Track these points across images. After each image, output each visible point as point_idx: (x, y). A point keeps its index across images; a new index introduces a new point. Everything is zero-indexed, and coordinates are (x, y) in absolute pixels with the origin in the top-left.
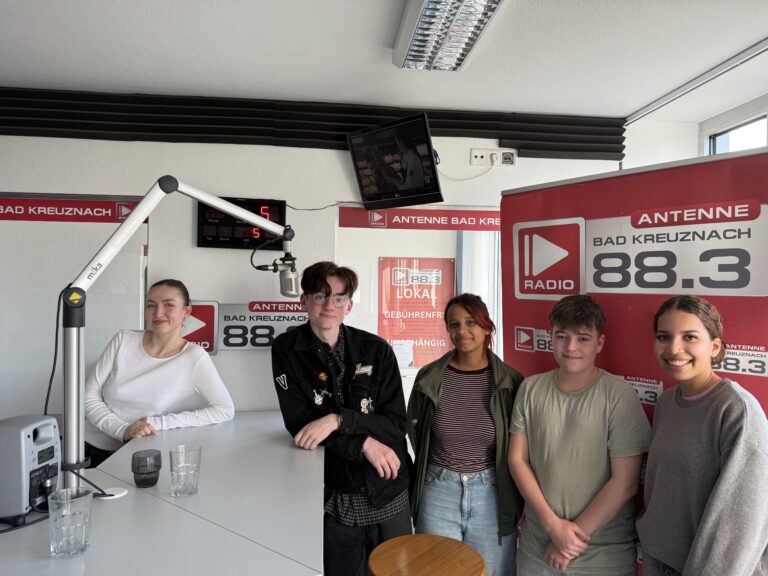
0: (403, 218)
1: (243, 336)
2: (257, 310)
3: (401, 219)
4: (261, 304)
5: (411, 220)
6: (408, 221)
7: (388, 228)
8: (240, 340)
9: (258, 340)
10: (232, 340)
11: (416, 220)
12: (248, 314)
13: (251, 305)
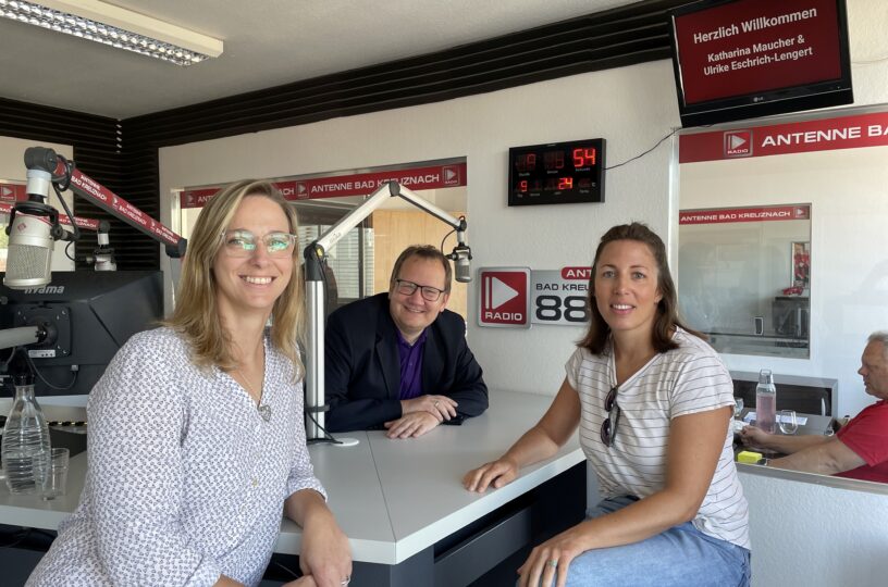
0: (780, 137)
1: (556, 308)
2: (571, 277)
3: (776, 141)
4: (575, 269)
5: (793, 139)
6: (788, 142)
7: (755, 155)
8: (552, 313)
9: (573, 314)
10: (545, 313)
11: (802, 138)
12: (562, 282)
13: (565, 271)
